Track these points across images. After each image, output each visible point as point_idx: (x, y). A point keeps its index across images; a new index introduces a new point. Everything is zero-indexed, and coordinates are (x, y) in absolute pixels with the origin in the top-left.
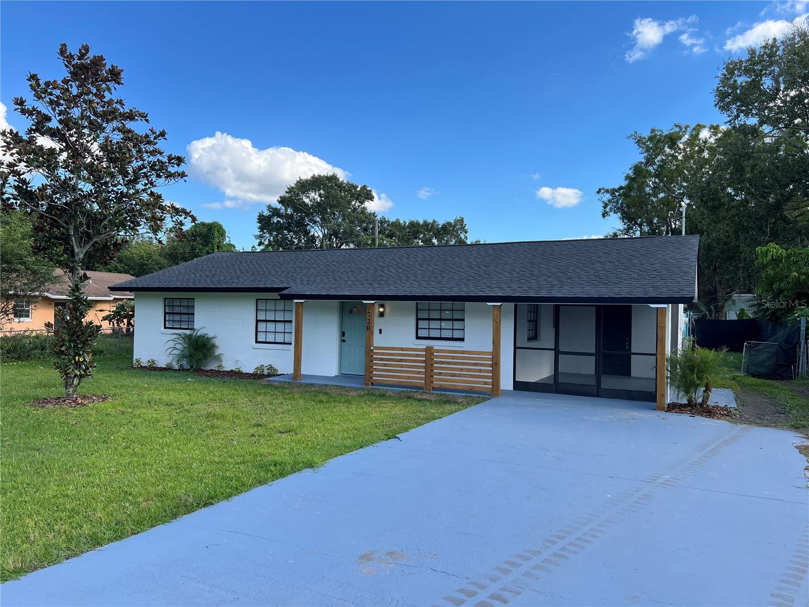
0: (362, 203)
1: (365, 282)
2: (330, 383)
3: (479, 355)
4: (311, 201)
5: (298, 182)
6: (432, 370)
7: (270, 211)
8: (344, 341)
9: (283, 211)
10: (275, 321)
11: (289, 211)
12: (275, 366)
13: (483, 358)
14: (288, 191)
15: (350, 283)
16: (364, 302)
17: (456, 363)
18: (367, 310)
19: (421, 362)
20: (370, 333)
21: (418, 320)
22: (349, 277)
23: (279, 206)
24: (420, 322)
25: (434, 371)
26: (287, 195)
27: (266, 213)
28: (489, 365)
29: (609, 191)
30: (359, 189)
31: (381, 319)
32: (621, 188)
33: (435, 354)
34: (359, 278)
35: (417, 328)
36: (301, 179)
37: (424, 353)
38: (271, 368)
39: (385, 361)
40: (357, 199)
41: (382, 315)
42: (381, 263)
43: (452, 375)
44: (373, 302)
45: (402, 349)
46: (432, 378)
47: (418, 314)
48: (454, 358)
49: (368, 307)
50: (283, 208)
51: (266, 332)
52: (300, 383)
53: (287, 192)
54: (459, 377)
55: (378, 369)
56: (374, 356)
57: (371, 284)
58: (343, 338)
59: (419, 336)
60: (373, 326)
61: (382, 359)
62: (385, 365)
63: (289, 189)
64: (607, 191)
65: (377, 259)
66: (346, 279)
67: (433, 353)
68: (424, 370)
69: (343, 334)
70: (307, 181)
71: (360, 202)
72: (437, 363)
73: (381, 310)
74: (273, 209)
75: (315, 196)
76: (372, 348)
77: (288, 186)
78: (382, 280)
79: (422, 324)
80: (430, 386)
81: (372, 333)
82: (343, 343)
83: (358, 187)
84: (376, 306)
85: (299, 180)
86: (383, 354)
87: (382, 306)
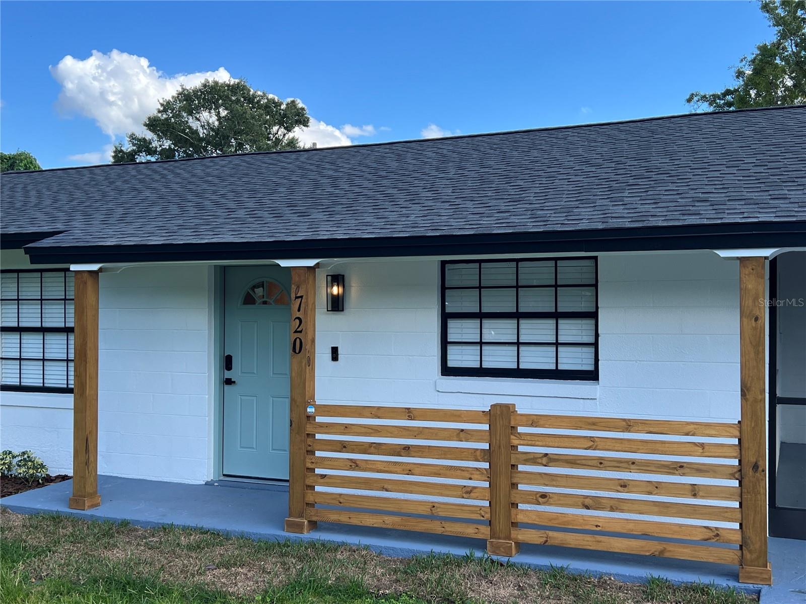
0: (289, 129)
1: (287, 211)
2: (181, 518)
3: (687, 434)
4: (203, 126)
5: (180, 94)
6: (514, 486)
7: (134, 145)
8: (229, 382)
9: (155, 144)
10: (43, 330)
11: (167, 144)
12: (39, 456)
13: (702, 445)
14: (162, 109)
15: (241, 213)
16: (284, 263)
17: (601, 463)
18: (294, 287)
19: (474, 455)
20: (304, 362)
21: (446, 317)
22: (240, 203)
23: (149, 135)
24: (452, 324)
25: (521, 487)
26: (160, 115)
27: (128, 147)
28: (731, 471)
29: (707, 98)
30: (283, 107)
31: (336, 318)
32: (728, 92)
33: (520, 429)
34: (270, 202)
35: (445, 343)
36: (184, 90)
37: (486, 427)
38: (26, 459)
39: (353, 452)
40: (281, 124)
41: (337, 305)
42: (330, 173)
43: (588, 502)
44: (311, 263)
45: (409, 413)
46: (513, 511)
47: (447, 299)
48: (593, 443)
49: (295, 278)
50: (155, 137)
51: (44, 360)
52: (92, 516)
53: (159, 111)
54: (612, 509)
55: (331, 477)
56: (318, 436)
57: (302, 214)
58: (228, 374)
59: (451, 364)
60: (313, 341)
61: (343, 447)
62: (354, 465)
63: (162, 105)
64: (704, 98)
65: (318, 166)
66: (232, 205)
67: (514, 428)
68: (487, 484)
69: (228, 363)
70: (195, 92)
71: (285, 128)
72: (533, 459)
73: (335, 290)
74: (139, 140)
75: (209, 117)
76: (311, 410)
77: (161, 101)
78: (336, 204)
79: (459, 330)
80: (508, 537)
81: (310, 362)
82: (226, 387)
83: (281, 104)
84: (321, 278)
85: (181, 90)
86: (346, 429)
87: (337, 279)
